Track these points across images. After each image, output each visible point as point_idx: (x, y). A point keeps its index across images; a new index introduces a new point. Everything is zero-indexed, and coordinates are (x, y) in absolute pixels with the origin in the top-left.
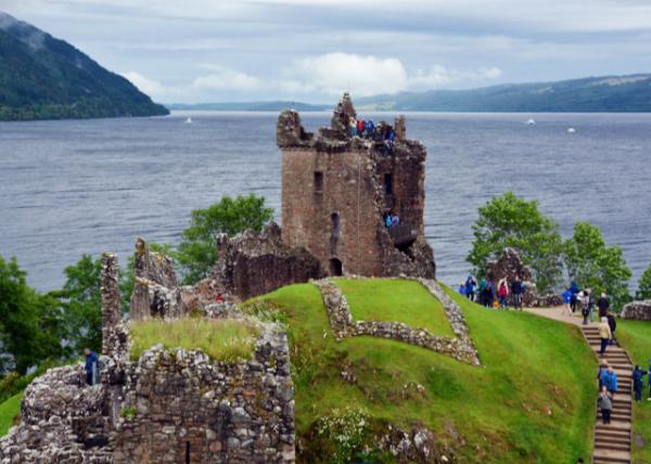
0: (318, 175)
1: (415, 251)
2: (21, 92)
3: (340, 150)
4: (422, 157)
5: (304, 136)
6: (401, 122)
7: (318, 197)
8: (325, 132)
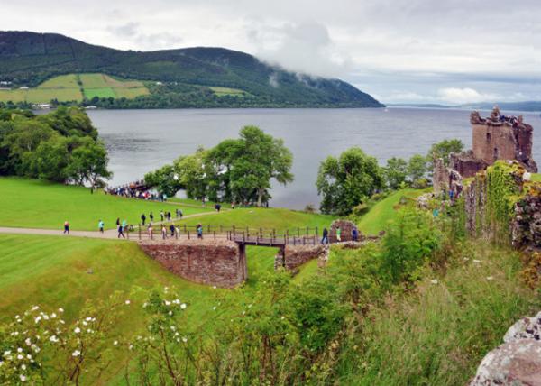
0: (488, 134)
1: (530, 163)
2: (331, 99)
3: (499, 126)
4: (531, 130)
5: (482, 120)
7: (488, 142)
8: (490, 119)
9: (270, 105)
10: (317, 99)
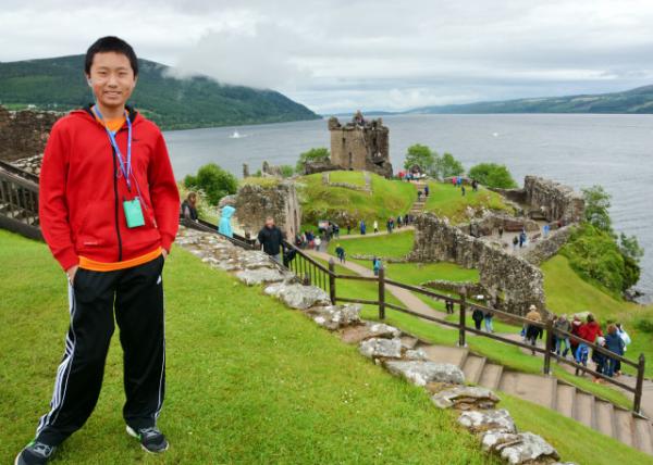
0: (344, 140)
1: (384, 165)
3: (351, 130)
4: (387, 131)
5: (339, 126)
6: (380, 119)
7: (344, 147)
8: (349, 125)
9: (181, 125)
10: (239, 114)
